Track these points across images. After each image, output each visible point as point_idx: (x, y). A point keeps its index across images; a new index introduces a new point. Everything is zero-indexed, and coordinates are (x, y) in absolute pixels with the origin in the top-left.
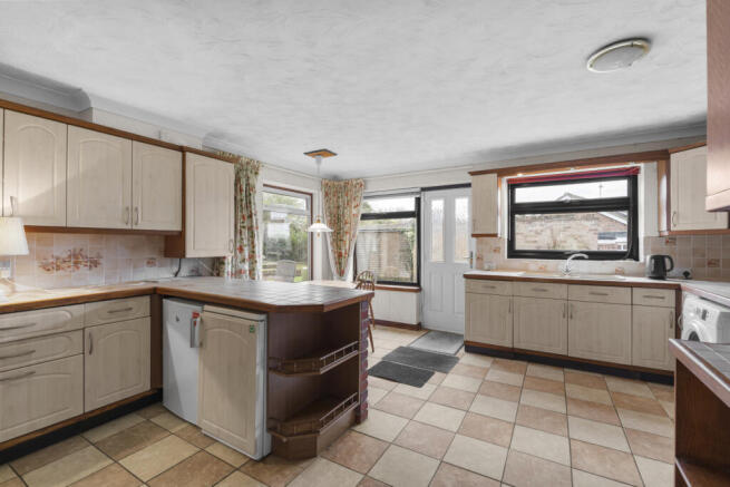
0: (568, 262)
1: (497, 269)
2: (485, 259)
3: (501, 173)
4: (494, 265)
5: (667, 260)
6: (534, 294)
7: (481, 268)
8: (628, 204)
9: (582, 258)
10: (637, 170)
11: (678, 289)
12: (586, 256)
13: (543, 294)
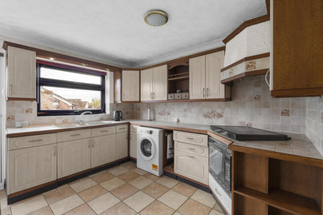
0: (82, 117)
1: (30, 125)
2: (16, 119)
3: (40, 52)
4: (27, 122)
5: (120, 113)
6: (72, 138)
7: (13, 126)
8: (101, 88)
9: (89, 114)
10: (105, 74)
11: (129, 124)
12: (91, 113)
13: (78, 137)
